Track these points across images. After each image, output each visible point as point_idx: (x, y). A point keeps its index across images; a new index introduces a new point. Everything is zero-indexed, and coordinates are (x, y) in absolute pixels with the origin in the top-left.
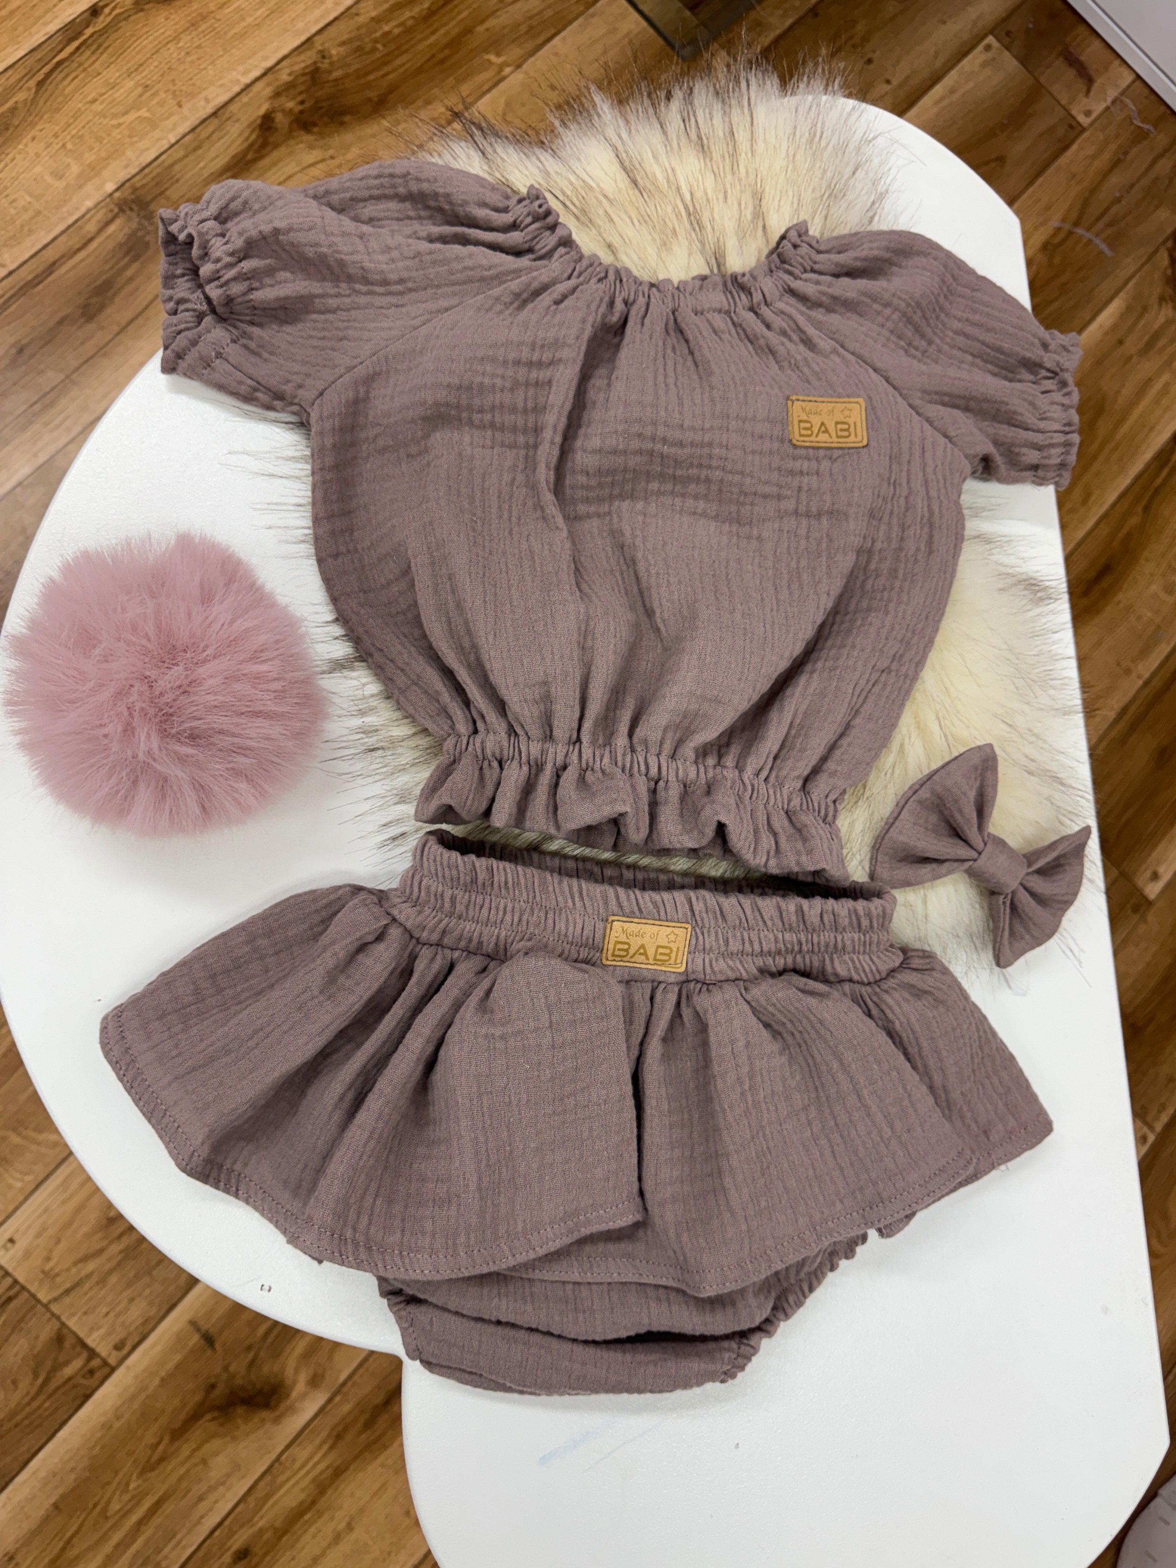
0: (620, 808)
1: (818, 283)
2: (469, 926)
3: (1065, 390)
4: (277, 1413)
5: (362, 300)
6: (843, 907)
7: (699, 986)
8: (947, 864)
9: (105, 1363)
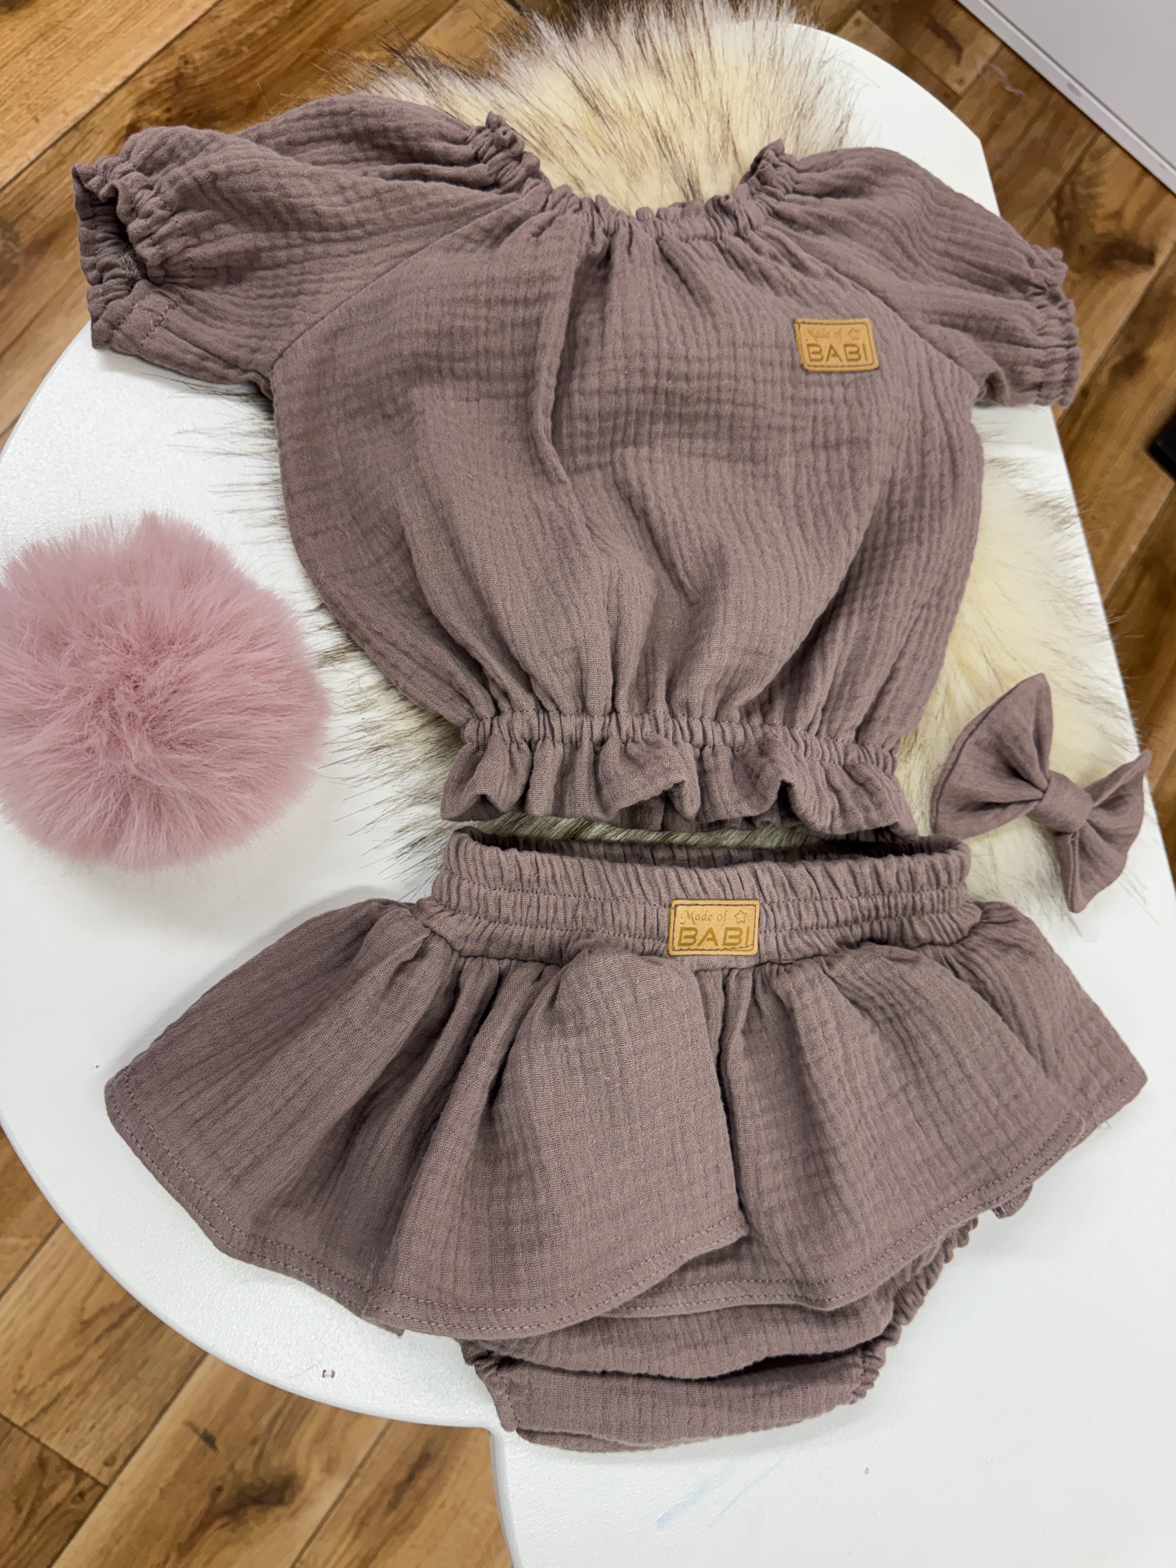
0: (676, 778)
2: (517, 931)
3: (1060, 304)
4: (293, 1507)
5: (318, 249)
6: (920, 863)
7: (775, 967)
8: (1010, 808)
9: (97, 1483)
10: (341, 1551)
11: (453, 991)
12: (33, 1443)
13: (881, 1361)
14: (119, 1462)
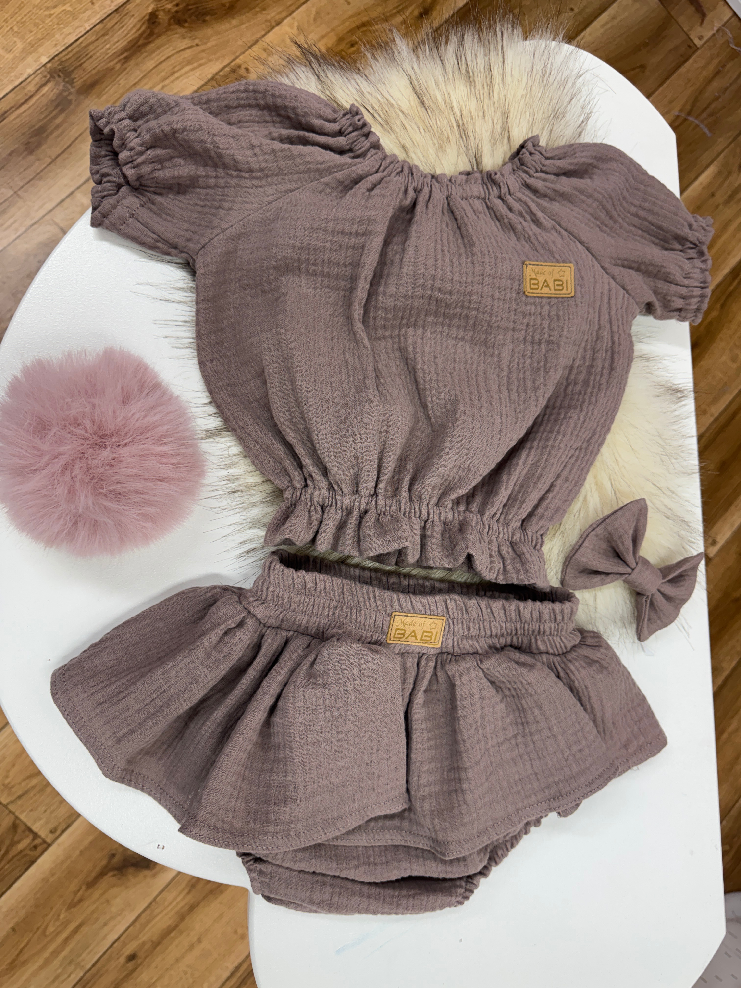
0: (403, 544)
1: (545, 180)
2: (300, 617)
3: (703, 259)
5: (234, 182)
6: (546, 607)
7: (450, 657)
8: (611, 576)
9: (44, 842)
10: (179, 899)
11: (257, 647)
12: (11, 815)
13: (476, 886)
14: (58, 832)
